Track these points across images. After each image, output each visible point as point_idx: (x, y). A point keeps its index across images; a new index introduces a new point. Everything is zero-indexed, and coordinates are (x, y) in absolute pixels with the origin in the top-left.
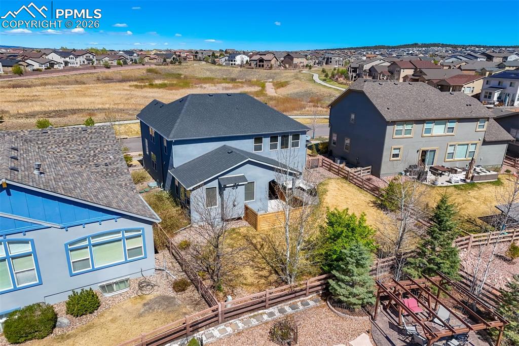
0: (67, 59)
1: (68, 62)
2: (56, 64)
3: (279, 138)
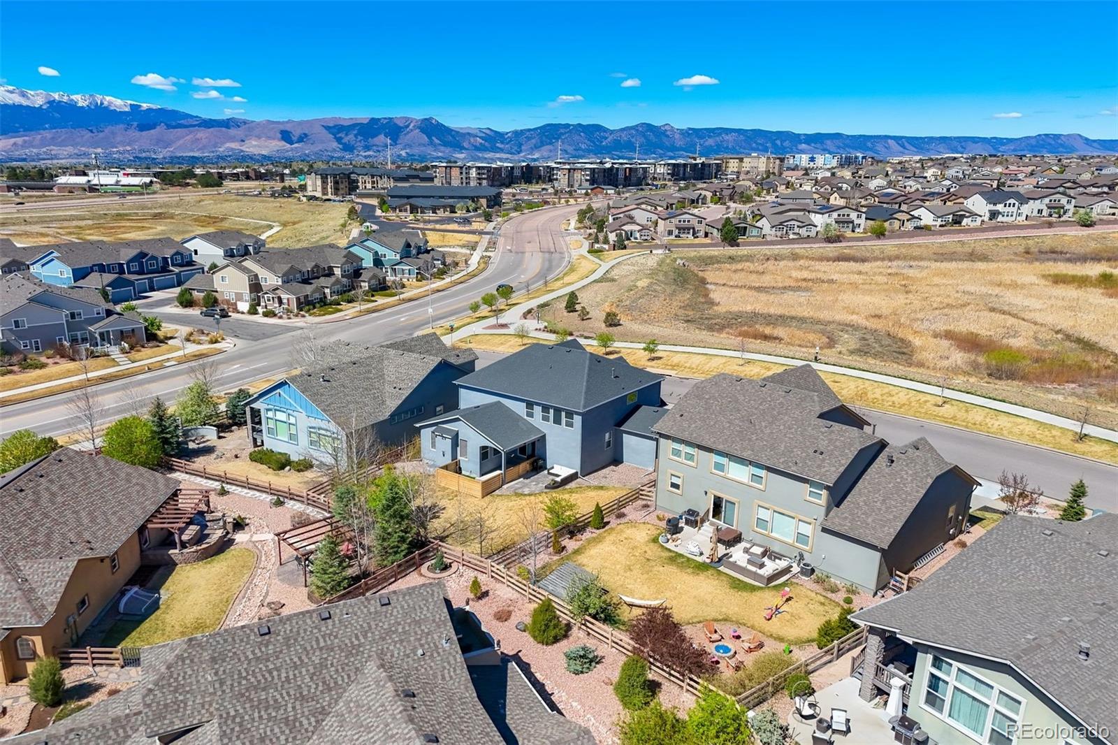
0: (1000, 207)
1: (999, 213)
2: (967, 217)
3: (552, 411)
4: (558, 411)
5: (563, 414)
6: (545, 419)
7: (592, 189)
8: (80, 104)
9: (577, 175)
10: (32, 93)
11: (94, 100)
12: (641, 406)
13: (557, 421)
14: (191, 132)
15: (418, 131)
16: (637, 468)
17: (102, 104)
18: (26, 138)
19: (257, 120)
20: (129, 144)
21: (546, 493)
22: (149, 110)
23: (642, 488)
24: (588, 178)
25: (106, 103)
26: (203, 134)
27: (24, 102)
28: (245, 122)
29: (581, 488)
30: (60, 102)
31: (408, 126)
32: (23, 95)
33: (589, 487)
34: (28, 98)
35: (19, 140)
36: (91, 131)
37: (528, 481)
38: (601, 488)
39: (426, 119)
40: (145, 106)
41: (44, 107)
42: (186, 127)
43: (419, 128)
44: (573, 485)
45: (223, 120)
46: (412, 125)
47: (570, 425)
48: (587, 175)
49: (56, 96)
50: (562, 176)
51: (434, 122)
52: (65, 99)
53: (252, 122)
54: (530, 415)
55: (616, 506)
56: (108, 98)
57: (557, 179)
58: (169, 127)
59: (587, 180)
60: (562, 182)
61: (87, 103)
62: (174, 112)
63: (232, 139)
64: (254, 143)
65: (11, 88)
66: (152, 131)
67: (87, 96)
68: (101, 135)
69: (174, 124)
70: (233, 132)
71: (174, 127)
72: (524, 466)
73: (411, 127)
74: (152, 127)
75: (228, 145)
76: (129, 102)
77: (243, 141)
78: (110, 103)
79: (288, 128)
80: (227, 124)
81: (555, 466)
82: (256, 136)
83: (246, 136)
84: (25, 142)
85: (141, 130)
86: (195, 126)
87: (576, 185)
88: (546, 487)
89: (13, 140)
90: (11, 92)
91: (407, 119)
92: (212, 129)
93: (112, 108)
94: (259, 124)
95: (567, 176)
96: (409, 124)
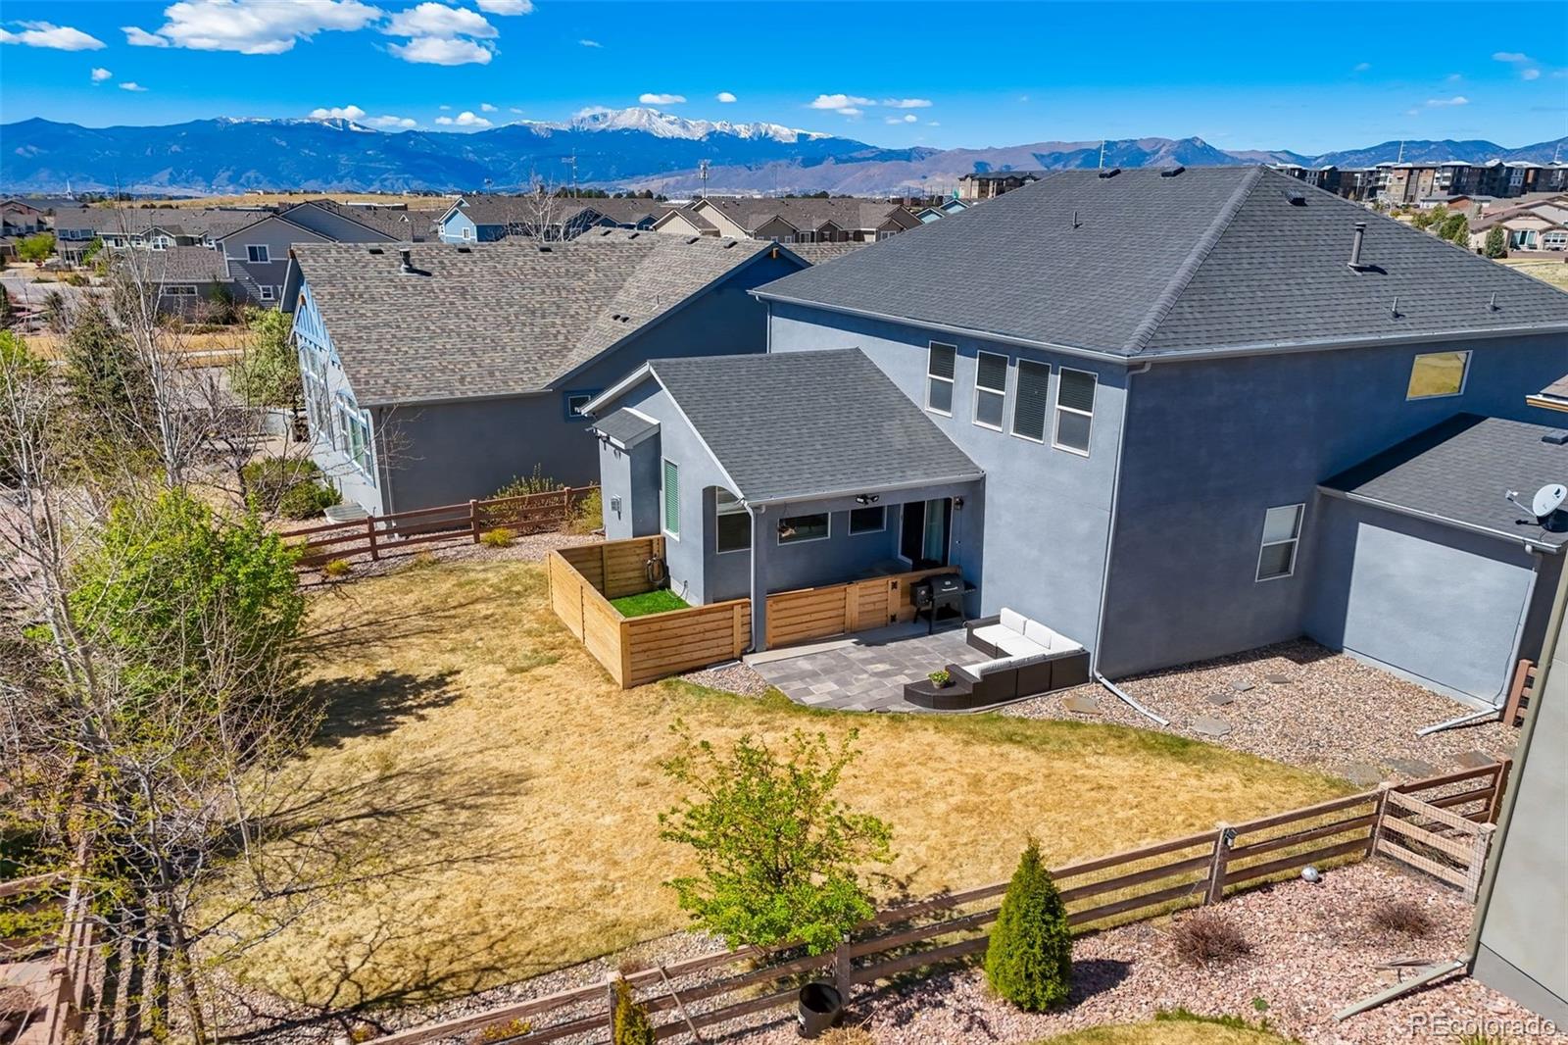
3: (1013, 373)
4: (1036, 367)
5: (1054, 382)
6: (989, 411)
7: (1450, 202)
8: (742, 136)
9: (1426, 180)
10: (693, 123)
11: (758, 129)
12: (1479, 419)
13: (1030, 422)
14: (863, 168)
15: (1172, 157)
16: (1405, 688)
17: (766, 134)
18: (679, 178)
19: (947, 150)
20: (789, 185)
21: (896, 718)
22: (820, 140)
23: (1408, 801)
24: (1447, 183)
25: (771, 133)
26: (876, 169)
27: (684, 135)
28: (931, 152)
29: (1075, 725)
30: (721, 133)
31: (1156, 152)
32: (684, 126)
33: (1117, 732)
34: (689, 130)
35: (671, 180)
36: (750, 168)
37: (869, 653)
38: (1178, 747)
39: (1187, 140)
40: (815, 135)
41: (704, 140)
42: (858, 160)
43: (1174, 153)
44: (1046, 706)
45: (905, 151)
46: (1164, 149)
47: (1075, 434)
48: (1445, 178)
49: (718, 127)
50: (1395, 181)
51: (1198, 143)
52: (727, 129)
53: (941, 151)
54: (942, 398)
55: (1201, 874)
56: (774, 127)
57: (1383, 187)
58: (839, 161)
59: (1443, 188)
60: (1393, 191)
61: (750, 134)
62: (848, 143)
63: (911, 175)
64: (939, 180)
65: (672, 118)
66: (818, 167)
67: (751, 125)
68: (760, 172)
69: (845, 157)
70: (914, 165)
71: (845, 162)
72: (878, 595)
73: (1161, 153)
74: (819, 162)
75: (906, 183)
76: (797, 131)
77: (925, 177)
78: (776, 132)
79: (985, 159)
80: (906, 156)
81: (1006, 613)
82: (943, 171)
83: (930, 171)
84: (677, 182)
85: (806, 166)
86: (868, 159)
87: (1421, 195)
88: (911, 693)
89: (665, 180)
90: (672, 123)
91: (1157, 141)
92: (889, 163)
93: (777, 139)
94: (949, 154)
95: (1404, 182)
96: (1160, 148)
